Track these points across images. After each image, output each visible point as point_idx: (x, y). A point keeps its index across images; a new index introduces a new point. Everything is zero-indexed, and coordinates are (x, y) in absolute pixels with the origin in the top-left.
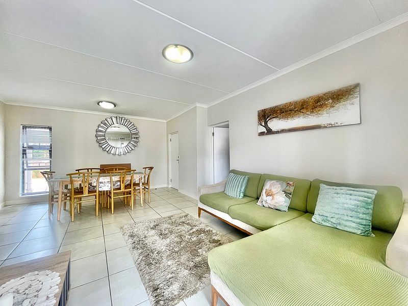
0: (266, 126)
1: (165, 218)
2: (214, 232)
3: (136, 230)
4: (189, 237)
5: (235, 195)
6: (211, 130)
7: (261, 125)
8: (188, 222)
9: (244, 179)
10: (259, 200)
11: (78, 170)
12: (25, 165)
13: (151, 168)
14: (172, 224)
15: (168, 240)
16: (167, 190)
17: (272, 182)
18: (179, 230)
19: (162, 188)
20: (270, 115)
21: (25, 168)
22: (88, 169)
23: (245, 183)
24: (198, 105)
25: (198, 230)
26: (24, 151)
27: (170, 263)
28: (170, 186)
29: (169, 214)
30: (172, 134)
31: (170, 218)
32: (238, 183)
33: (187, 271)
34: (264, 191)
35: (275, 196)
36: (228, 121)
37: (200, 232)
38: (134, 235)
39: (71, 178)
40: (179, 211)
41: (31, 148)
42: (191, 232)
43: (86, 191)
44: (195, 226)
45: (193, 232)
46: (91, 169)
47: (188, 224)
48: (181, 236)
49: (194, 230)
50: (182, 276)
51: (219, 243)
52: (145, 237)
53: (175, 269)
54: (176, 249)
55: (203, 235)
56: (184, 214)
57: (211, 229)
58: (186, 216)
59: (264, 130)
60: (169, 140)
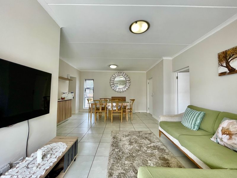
0: (228, 66)
1: (136, 132)
2: (166, 151)
3: (118, 135)
4: (146, 149)
5: (190, 126)
6: (175, 74)
7: (222, 66)
8: (149, 138)
9: (199, 114)
10: (214, 136)
11: (101, 99)
12: (86, 95)
13: (134, 100)
14: (139, 136)
15: (132, 146)
16: (145, 114)
17: (232, 121)
18: (142, 142)
19: (143, 113)
20: (233, 55)
21: (86, 97)
22: (105, 99)
23: (200, 117)
24: (164, 58)
25: (154, 146)
26: (85, 90)
27: (126, 162)
28: (148, 112)
29: (140, 130)
30: (149, 79)
31: (139, 132)
32: (193, 117)
33: (134, 174)
34: (220, 129)
35: (233, 137)
36: (188, 67)
37: (155, 148)
38: (116, 137)
39: (95, 102)
40: (148, 129)
41: (87, 88)
42: (149, 146)
43: (101, 109)
44: (153, 142)
45: (150, 147)
46: (106, 99)
47: (149, 140)
48: (141, 147)
49: (152, 145)
50: (129, 176)
51: (166, 162)
52: (120, 140)
53: (127, 168)
54: (134, 154)
55: (157, 151)
56: (149, 132)
57: (165, 148)
58: (150, 134)
59: (226, 70)
60: (148, 83)
